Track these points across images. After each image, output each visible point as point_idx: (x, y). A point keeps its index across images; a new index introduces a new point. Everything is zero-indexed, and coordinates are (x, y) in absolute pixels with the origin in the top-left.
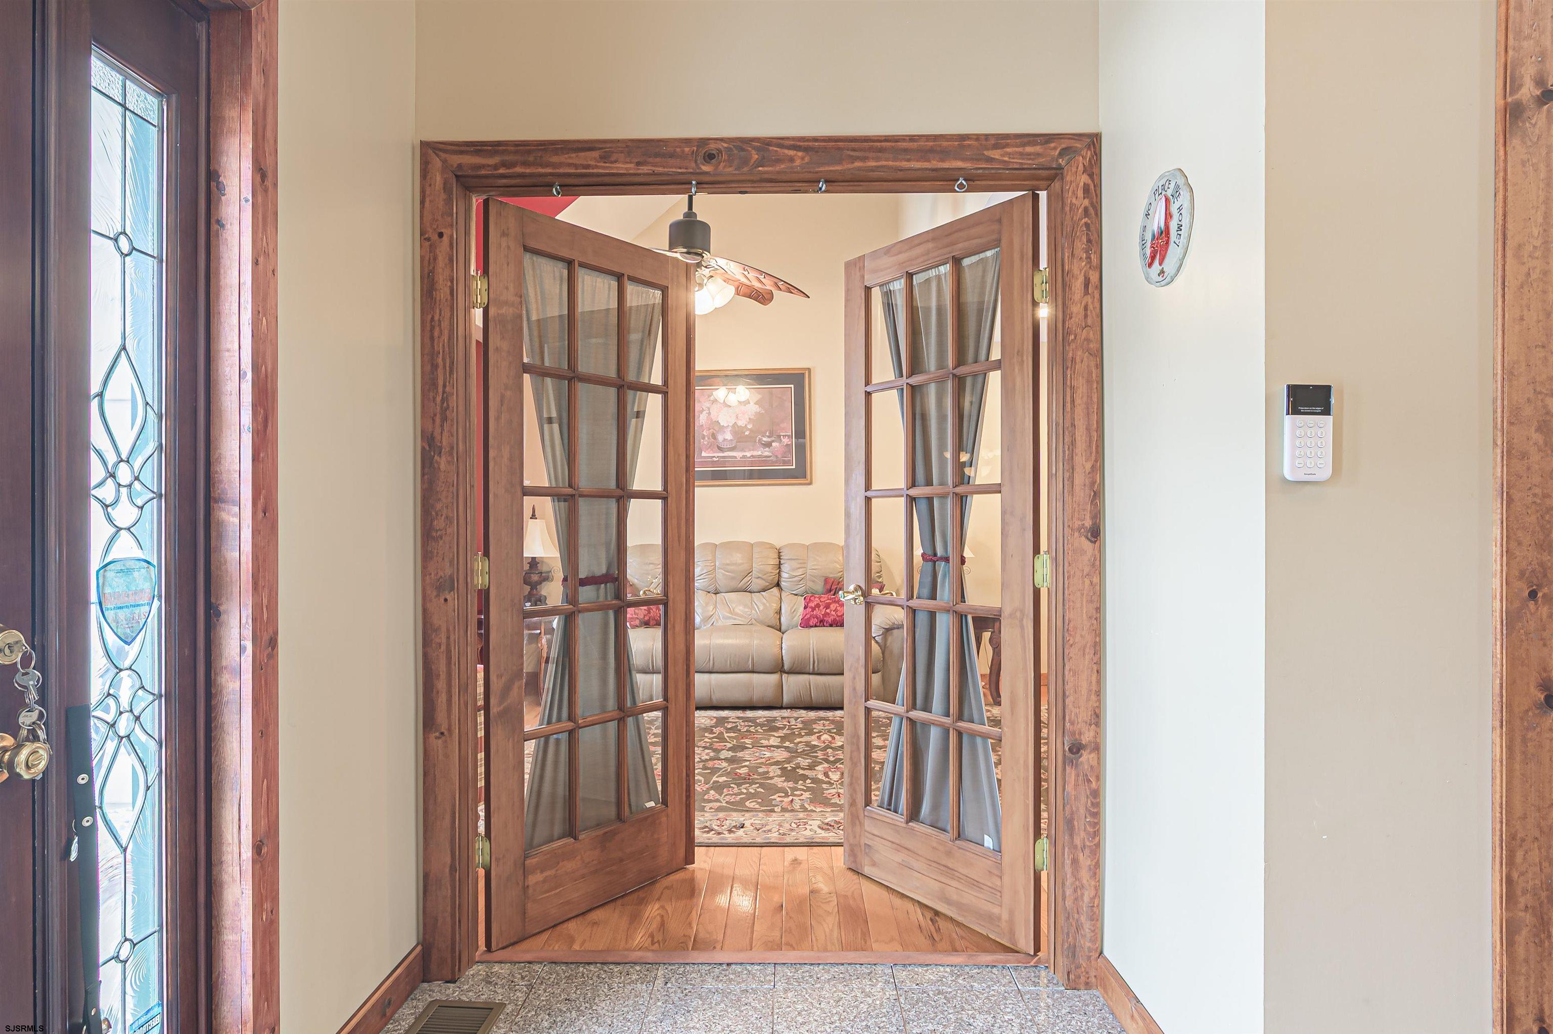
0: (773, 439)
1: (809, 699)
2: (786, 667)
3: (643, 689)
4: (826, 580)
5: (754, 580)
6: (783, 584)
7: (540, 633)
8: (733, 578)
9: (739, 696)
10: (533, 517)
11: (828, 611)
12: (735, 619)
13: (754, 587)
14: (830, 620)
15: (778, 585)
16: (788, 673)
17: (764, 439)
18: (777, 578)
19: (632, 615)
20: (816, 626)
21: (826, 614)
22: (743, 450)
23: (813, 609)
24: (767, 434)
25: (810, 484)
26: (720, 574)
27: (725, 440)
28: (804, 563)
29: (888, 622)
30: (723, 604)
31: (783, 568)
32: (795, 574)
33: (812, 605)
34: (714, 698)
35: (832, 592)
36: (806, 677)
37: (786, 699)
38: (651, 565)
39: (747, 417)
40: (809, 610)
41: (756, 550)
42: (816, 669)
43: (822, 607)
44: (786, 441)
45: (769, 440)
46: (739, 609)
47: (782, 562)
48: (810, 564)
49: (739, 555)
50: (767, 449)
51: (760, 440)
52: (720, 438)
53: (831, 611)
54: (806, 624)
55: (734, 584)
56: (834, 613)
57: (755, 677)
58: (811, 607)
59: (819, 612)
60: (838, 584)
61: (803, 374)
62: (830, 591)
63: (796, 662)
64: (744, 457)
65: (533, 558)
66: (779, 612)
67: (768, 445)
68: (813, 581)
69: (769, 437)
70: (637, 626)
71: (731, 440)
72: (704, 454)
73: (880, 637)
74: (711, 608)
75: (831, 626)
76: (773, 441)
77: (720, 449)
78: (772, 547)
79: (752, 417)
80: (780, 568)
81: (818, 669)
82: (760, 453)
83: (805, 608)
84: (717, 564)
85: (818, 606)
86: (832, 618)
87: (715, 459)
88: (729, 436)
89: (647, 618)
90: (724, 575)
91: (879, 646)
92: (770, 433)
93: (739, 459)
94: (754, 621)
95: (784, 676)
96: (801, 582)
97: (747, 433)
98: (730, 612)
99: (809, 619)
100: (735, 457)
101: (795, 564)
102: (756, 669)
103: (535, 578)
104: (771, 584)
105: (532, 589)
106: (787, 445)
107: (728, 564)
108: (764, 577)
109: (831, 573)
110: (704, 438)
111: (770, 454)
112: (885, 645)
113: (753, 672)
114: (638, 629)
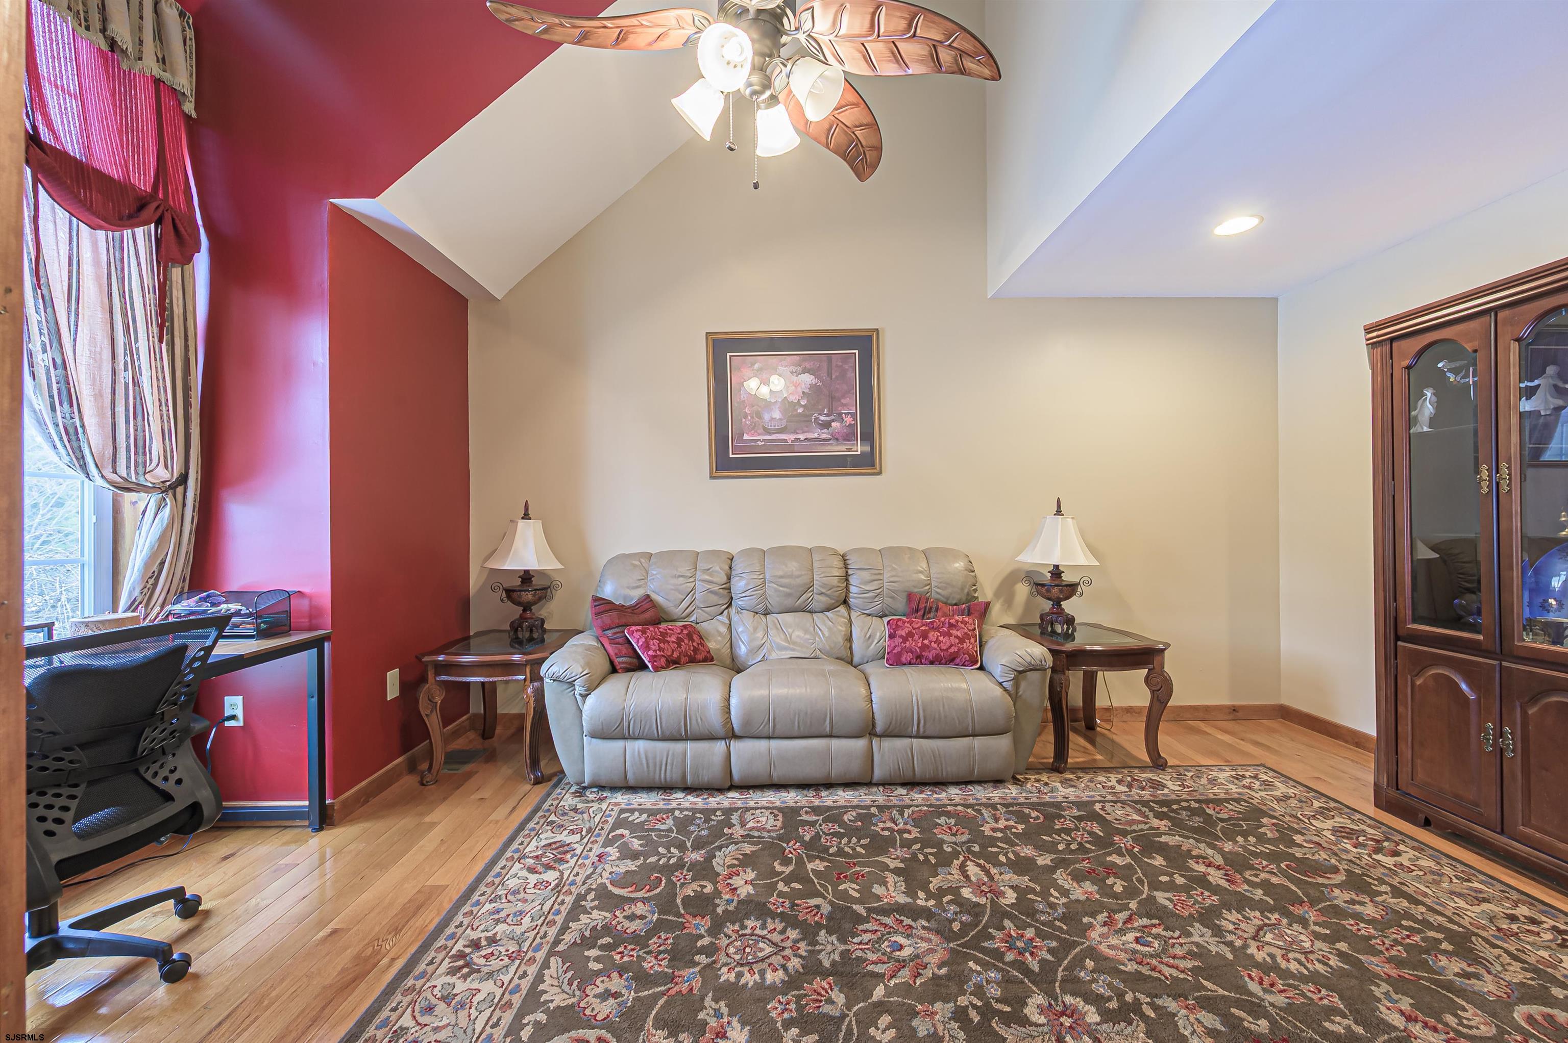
0: (833, 417)
1: (911, 774)
2: (879, 728)
3: (672, 764)
4: (910, 596)
5: (816, 597)
6: (852, 601)
7: (525, 680)
8: (788, 595)
9: (812, 772)
10: (526, 516)
11: (926, 642)
12: (793, 650)
13: (815, 605)
14: (931, 655)
15: (845, 602)
16: (880, 736)
17: (822, 418)
18: (844, 595)
19: (655, 651)
20: (910, 664)
21: (924, 647)
22: (795, 432)
23: (905, 639)
24: (826, 411)
25: (880, 473)
26: (771, 590)
27: (772, 419)
28: (880, 574)
29: (1020, 660)
30: (777, 628)
31: (852, 580)
32: (867, 588)
33: (903, 633)
34: (774, 774)
35: (921, 613)
36: (907, 741)
37: (878, 774)
38: (681, 579)
39: (800, 390)
40: (898, 640)
41: (816, 557)
42: (922, 730)
43: (916, 637)
44: (848, 420)
45: (828, 419)
46: (798, 634)
47: (850, 572)
48: (887, 576)
49: (795, 564)
50: (825, 430)
51: (816, 419)
52: (766, 417)
53: (931, 642)
54: (896, 660)
55: (789, 602)
56: (935, 646)
57: (835, 743)
58: (901, 636)
59: (915, 644)
60: (927, 602)
61: (870, 337)
62: (917, 611)
63: (894, 722)
64: (797, 440)
65: (525, 571)
66: (849, 639)
67: (827, 425)
68: (892, 598)
69: (827, 415)
70: (663, 668)
71: (780, 419)
72: (746, 437)
73: (1011, 683)
74: (760, 634)
75: (932, 663)
76: (833, 421)
77: (768, 431)
78: (836, 553)
79: (807, 391)
80: (847, 580)
81: (924, 732)
82: (816, 435)
83: (892, 636)
84: (767, 577)
85: (910, 635)
86: (934, 652)
87: (760, 443)
88: (777, 415)
89: (675, 655)
90: (776, 590)
91: (1010, 695)
92: (828, 411)
93: (790, 443)
94: (819, 653)
95: (875, 741)
96: (876, 599)
97: (800, 410)
98: (787, 640)
99: (899, 654)
100: (786, 441)
101: (866, 575)
102: (835, 732)
103: (528, 597)
104: (837, 601)
105: (524, 611)
106: (850, 425)
107: (781, 577)
108: (828, 592)
109: (915, 587)
110: (746, 417)
111: (830, 437)
112: (1017, 693)
113: (831, 736)
114: (663, 673)
